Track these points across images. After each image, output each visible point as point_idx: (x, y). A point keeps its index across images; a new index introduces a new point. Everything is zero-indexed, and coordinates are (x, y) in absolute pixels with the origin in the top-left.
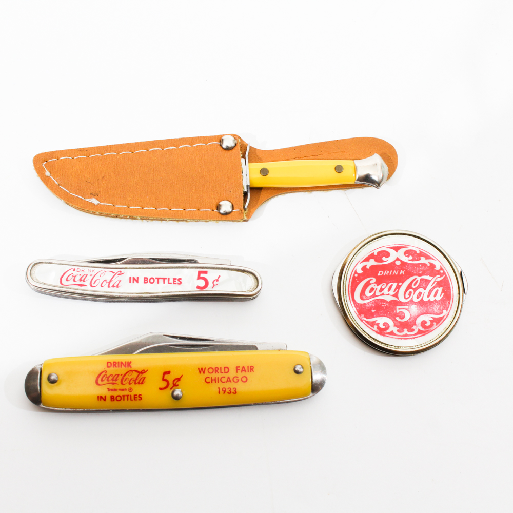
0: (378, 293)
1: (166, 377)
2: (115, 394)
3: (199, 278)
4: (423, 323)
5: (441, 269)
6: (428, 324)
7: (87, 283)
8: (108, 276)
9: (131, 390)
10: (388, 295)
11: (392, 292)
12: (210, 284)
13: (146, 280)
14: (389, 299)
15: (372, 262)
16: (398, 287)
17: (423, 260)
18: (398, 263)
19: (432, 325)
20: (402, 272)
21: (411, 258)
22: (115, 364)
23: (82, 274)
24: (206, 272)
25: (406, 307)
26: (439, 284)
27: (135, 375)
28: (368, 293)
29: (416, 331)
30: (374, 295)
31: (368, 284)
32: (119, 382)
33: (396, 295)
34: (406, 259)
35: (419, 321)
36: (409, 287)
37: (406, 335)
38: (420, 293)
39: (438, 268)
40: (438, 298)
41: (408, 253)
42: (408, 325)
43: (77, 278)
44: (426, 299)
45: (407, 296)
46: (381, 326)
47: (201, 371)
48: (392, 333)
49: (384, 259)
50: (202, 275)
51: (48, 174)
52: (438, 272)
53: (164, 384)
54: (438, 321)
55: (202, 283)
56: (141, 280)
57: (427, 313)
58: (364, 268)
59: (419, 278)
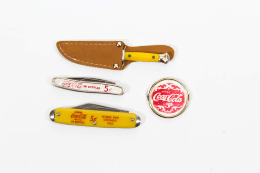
0: (161, 98)
1: (92, 117)
2: (77, 121)
3: (105, 88)
4: (174, 109)
5: (183, 92)
6: (175, 109)
7: (71, 86)
8: (77, 84)
9: (81, 120)
10: (164, 99)
11: (165, 98)
12: (108, 90)
13: (89, 87)
14: (164, 100)
15: (161, 88)
16: (167, 97)
17: (177, 89)
18: (169, 89)
19: (176, 110)
20: (170, 92)
21: (173, 88)
22: (77, 112)
23: (69, 83)
24: (107, 86)
25: (169, 103)
26: (181, 97)
27: (83, 116)
28: (158, 98)
29: (171, 111)
30: (159, 99)
31: (158, 95)
32: (78, 117)
33: (166, 99)
34: (172, 88)
35: (173, 108)
36: (171, 97)
37: (168, 112)
38: (174, 100)
39: (181, 92)
40: (180, 101)
41: (173, 86)
42: (169, 109)
43: (68, 84)
44: (176, 101)
45: (170, 100)
46: (160, 109)
47: (103, 117)
48: (163, 111)
49: (164, 87)
50: (106, 87)
51: (61, 49)
52: (181, 93)
53: (91, 119)
54: (179, 109)
55: (106, 89)
56: (87, 87)
57: (175, 106)
58: (158, 89)
59: (175, 94)
